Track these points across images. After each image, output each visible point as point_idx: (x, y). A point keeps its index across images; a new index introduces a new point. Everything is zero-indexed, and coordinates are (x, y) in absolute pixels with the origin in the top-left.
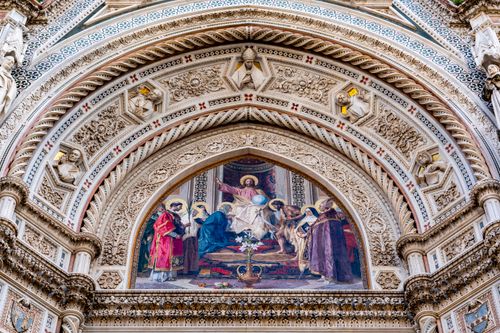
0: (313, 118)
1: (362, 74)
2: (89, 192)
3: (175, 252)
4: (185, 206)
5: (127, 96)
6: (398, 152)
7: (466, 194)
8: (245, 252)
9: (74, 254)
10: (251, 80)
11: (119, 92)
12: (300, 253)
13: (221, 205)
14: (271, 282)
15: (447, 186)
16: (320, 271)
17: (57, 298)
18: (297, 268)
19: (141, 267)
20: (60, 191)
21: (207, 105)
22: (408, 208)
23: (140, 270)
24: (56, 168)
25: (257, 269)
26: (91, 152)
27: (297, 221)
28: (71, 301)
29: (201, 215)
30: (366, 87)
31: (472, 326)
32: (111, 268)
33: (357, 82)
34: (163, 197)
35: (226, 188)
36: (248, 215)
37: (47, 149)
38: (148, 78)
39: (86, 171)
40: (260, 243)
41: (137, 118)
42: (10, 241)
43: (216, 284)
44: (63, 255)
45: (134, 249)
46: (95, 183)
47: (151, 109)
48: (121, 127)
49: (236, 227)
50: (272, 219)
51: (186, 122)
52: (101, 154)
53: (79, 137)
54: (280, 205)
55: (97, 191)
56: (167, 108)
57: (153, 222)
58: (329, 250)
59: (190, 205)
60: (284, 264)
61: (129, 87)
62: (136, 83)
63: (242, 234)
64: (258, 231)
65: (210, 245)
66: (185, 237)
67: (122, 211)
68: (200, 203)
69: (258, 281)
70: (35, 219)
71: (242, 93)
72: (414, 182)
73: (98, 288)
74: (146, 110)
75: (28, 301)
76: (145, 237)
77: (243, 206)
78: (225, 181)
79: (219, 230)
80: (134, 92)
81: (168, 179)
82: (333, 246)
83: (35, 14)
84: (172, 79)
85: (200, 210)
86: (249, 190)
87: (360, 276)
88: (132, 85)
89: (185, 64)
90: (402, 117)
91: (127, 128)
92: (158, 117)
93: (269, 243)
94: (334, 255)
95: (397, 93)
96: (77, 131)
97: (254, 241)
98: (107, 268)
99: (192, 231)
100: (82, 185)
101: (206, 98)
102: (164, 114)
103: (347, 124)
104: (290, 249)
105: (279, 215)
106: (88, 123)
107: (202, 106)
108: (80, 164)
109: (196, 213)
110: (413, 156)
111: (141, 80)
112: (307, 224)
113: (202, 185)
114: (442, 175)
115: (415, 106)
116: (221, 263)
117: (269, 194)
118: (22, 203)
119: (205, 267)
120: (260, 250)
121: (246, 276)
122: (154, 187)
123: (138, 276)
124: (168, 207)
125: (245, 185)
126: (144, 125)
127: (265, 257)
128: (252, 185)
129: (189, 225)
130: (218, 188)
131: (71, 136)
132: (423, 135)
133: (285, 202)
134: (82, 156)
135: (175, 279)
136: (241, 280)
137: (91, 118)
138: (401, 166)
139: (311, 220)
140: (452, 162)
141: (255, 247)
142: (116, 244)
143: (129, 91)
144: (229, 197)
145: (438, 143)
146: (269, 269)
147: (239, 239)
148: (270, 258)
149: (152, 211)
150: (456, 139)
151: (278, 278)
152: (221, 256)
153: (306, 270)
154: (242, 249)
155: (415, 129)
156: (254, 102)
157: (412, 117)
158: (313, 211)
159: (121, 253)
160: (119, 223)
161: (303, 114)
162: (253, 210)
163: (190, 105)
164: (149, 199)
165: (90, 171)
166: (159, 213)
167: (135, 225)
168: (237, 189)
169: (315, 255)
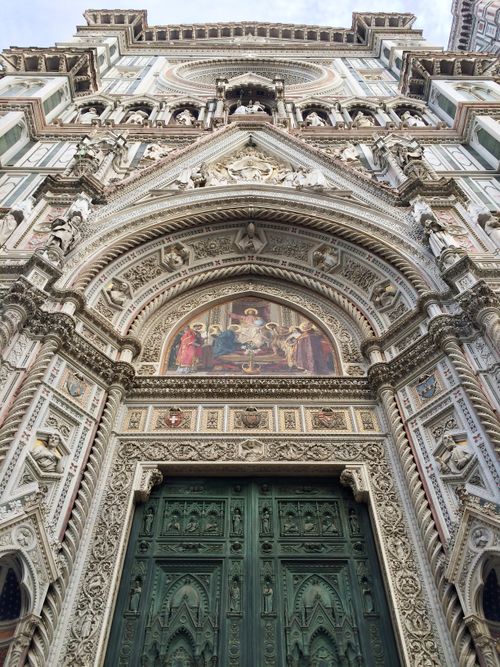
0: (298, 270)
1: (332, 237)
2: (134, 313)
3: (196, 355)
4: (204, 327)
5: (163, 251)
6: (360, 288)
7: (412, 307)
8: (248, 355)
9: (120, 350)
10: (252, 246)
11: (158, 248)
12: (289, 356)
13: (230, 326)
15: (397, 306)
16: (304, 367)
17: (105, 377)
18: (287, 364)
19: (171, 364)
20: (112, 310)
21: (221, 262)
22: (368, 324)
23: (170, 366)
24: (109, 293)
25: (257, 366)
26: (136, 287)
27: (286, 336)
28: (115, 379)
29: (215, 332)
30: (335, 246)
31: (423, 393)
32: (148, 363)
33: (329, 243)
34: (188, 321)
35: (234, 316)
36: (250, 332)
37: (103, 279)
38: (178, 241)
39: (132, 299)
42: (69, 330)
44: (112, 350)
45: (165, 353)
46: (138, 307)
47: (181, 262)
48: (159, 273)
49: (241, 339)
50: (268, 335)
51: (206, 272)
52: (143, 289)
53: (127, 276)
54: (274, 326)
55: (140, 313)
56: (193, 263)
58: (310, 354)
59: (208, 326)
60: (277, 362)
62: (170, 243)
63: (245, 344)
64: (258, 342)
65: (222, 351)
66: (203, 346)
67: (158, 328)
68: (215, 325)
69: (257, 373)
70: (91, 323)
71: (246, 255)
72: (373, 307)
73: (137, 375)
74: (177, 262)
75: (81, 375)
76: (174, 346)
77: (246, 327)
78: (233, 312)
79: (230, 341)
80: (168, 250)
81: (192, 309)
82: (313, 351)
84: (196, 243)
85: (215, 329)
86: (251, 317)
87: (333, 370)
88: (167, 244)
89: (205, 233)
90: (362, 264)
91: (163, 274)
92: (185, 268)
93: (265, 349)
94: (314, 356)
95: (358, 248)
96: (126, 271)
97: (255, 348)
98: (145, 363)
99: (208, 342)
100: (128, 307)
101: (220, 258)
102: (190, 267)
103: (322, 272)
104: (281, 353)
105: (273, 332)
106: (134, 267)
107: (218, 262)
108: (127, 293)
109: (212, 331)
110: (371, 290)
111: (173, 242)
112: (293, 338)
113: (217, 314)
114: (393, 299)
115: (371, 255)
116: (230, 361)
117: (265, 319)
118: (81, 310)
119: (218, 364)
120: (259, 354)
121: (248, 370)
122: (182, 314)
124: (191, 327)
125: (248, 314)
126: (176, 273)
127: (263, 358)
128: (254, 314)
129: (207, 338)
130: (228, 316)
131: (121, 274)
132: (378, 274)
133: (278, 325)
134: (129, 288)
135: (195, 371)
137: (137, 264)
138: (362, 297)
139: (297, 335)
140: (400, 288)
141: (255, 352)
142: (153, 348)
143: (165, 248)
144: (236, 322)
145: (389, 277)
146: (265, 365)
147: (243, 347)
148: (266, 359)
150: (403, 272)
152: (230, 357)
153: (294, 367)
154: (246, 353)
155: (373, 271)
156: (255, 261)
157: (370, 263)
158: (298, 330)
159: (156, 354)
160: (154, 336)
161: (290, 268)
162: (253, 330)
163: (209, 261)
164: (177, 322)
165: (134, 299)
167: (166, 338)
168: (243, 317)
169: (300, 356)
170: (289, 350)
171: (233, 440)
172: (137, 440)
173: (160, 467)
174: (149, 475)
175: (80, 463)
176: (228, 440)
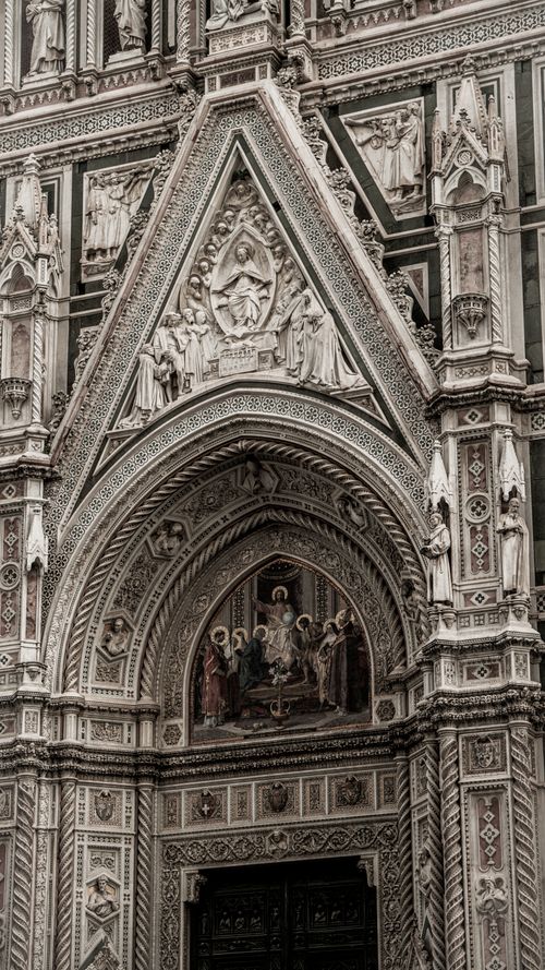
2: (141, 650)
3: (222, 692)
4: (227, 635)
8: (277, 685)
9: (138, 723)
10: (262, 486)
11: (142, 541)
13: (256, 629)
14: (297, 718)
16: (336, 702)
18: (318, 698)
19: (196, 713)
20: (115, 664)
21: (228, 517)
23: (196, 717)
24: (105, 647)
25: (286, 705)
26: (133, 609)
27: (319, 642)
28: (141, 776)
29: (239, 644)
32: (172, 720)
34: (208, 627)
35: (259, 607)
36: (278, 641)
37: (92, 633)
39: (132, 631)
40: (289, 674)
41: (165, 557)
43: (255, 725)
44: (129, 728)
45: (189, 695)
46: (144, 638)
47: (176, 544)
48: (154, 570)
49: (269, 655)
50: (299, 642)
51: (214, 538)
52: (143, 606)
53: (118, 602)
54: (306, 623)
55: (147, 646)
56: (192, 534)
57: (201, 658)
60: (308, 696)
61: (149, 533)
63: (274, 664)
64: (287, 658)
65: (249, 680)
66: (228, 674)
67: (174, 653)
68: (239, 630)
69: (287, 718)
76: (197, 678)
77: (275, 629)
79: (256, 661)
80: (155, 535)
81: (209, 607)
82: (348, 670)
83: (48, 475)
84: (188, 505)
85: (239, 639)
86: (279, 606)
88: (151, 530)
89: (195, 489)
91: (160, 568)
94: (348, 680)
96: (115, 597)
97: (284, 672)
98: (169, 722)
99: (233, 665)
100: (132, 647)
101: (226, 511)
102: (191, 541)
104: (313, 677)
105: (305, 636)
106: (122, 585)
108: (126, 627)
109: (236, 642)
111: (159, 522)
112: (327, 644)
113: (240, 605)
116: (258, 700)
118: (82, 709)
119: (246, 707)
120: (290, 681)
121: (277, 714)
122: (198, 618)
123: (196, 723)
124: (212, 637)
125: (276, 600)
126: (175, 559)
127: (292, 689)
128: (283, 598)
129: (231, 659)
130: (253, 607)
131: (112, 605)
133: (310, 620)
134: (125, 621)
135: (223, 723)
136: (274, 719)
137: (124, 579)
139: (331, 639)
141: (284, 678)
142: (173, 694)
143: (152, 535)
146: (295, 703)
147: (272, 671)
148: (296, 690)
149: (200, 647)
151: (303, 713)
152: (258, 692)
153: (325, 701)
154: (274, 682)
158: (334, 627)
159: (178, 703)
160: (174, 668)
161: (317, 514)
162: (283, 633)
163: (213, 522)
164: (196, 634)
165: (136, 630)
166: (206, 647)
167: (186, 669)
168: (269, 606)
169: (333, 682)
170: (322, 670)
171: (262, 832)
172: (177, 840)
173: (201, 872)
174: (193, 882)
175: (131, 891)
176: (257, 833)
